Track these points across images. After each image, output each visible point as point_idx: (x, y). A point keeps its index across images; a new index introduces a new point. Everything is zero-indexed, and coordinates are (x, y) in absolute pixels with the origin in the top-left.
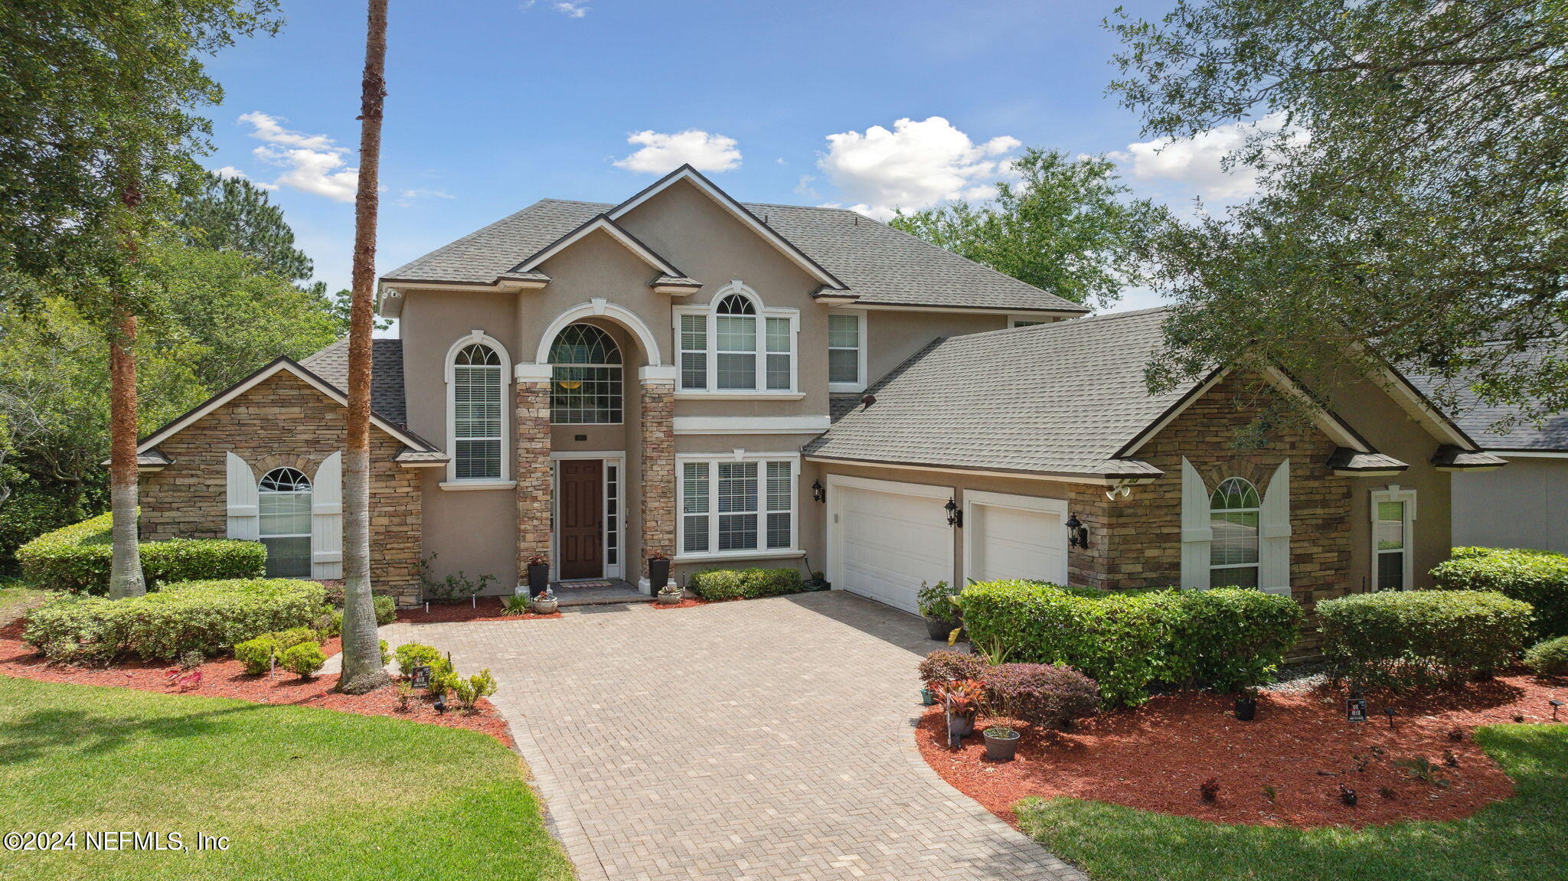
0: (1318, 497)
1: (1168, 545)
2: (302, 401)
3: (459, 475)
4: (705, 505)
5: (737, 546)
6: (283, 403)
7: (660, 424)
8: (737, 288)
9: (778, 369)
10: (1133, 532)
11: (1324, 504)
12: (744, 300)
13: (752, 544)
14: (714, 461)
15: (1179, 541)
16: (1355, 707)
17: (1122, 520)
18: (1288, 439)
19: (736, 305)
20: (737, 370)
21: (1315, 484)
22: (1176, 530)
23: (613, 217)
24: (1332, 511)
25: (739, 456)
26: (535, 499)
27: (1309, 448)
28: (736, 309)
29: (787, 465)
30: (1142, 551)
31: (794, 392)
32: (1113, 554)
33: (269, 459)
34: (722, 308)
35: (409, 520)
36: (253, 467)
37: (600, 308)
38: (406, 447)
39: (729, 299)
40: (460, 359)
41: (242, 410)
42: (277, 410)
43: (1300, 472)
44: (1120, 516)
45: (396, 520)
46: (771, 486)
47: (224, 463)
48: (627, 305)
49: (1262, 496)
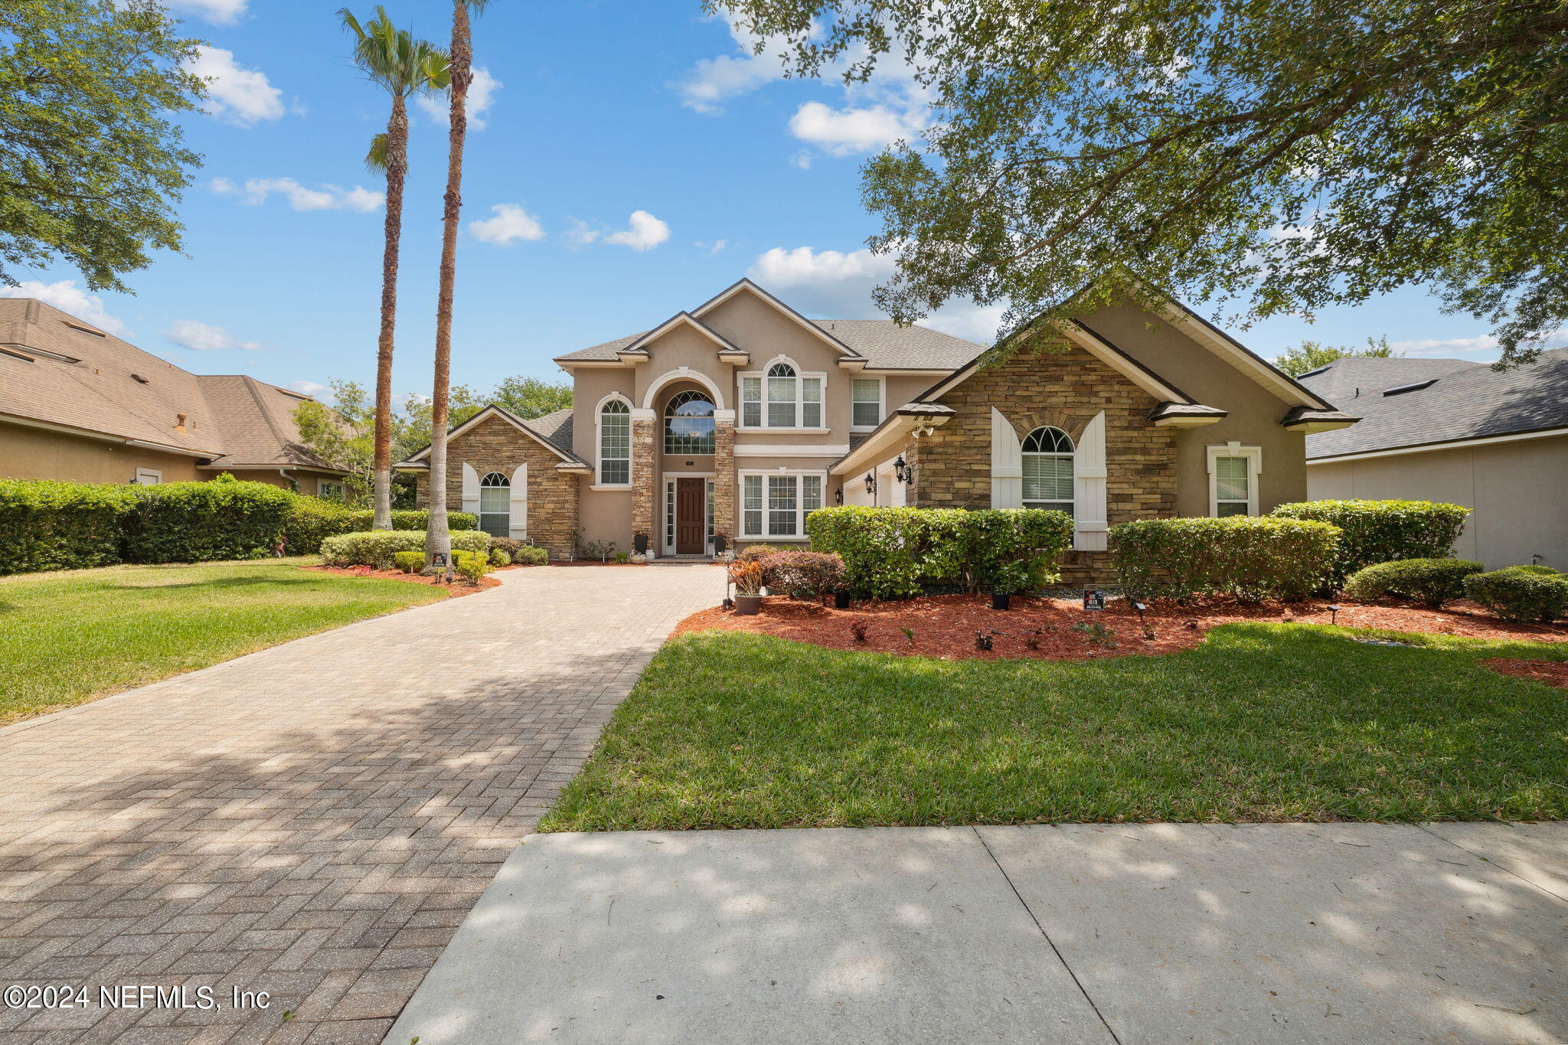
0: (1136, 445)
1: (979, 479)
2: (505, 433)
3: (603, 482)
4: (759, 503)
5: (782, 532)
6: (495, 434)
7: (724, 448)
8: (782, 359)
9: (812, 415)
10: (943, 466)
11: (1145, 451)
12: (788, 367)
13: (793, 531)
14: (766, 475)
15: (990, 476)
16: (1092, 596)
17: (931, 457)
18: (1102, 394)
19: (782, 371)
20: (783, 413)
21: (1135, 434)
22: (986, 468)
23: (695, 316)
24: (1153, 458)
25: (783, 472)
26: (641, 494)
27: (1126, 402)
28: (782, 373)
29: (819, 478)
30: (952, 483)
31: (823, 428)
32: (923, 484)
33: (487, 467)
34: (772, 373)
35: (567, 506)
36: (478, 471)
37: (684, 373)
38: (562, 460)
39: (776, 367)
40: (606, 410)
41: (472, 438)
42: (491, 438)
43: (1117, 423)
44: (930, 453)
45: (559, 506)
46: (806, 493)
47: (461, 469)
48: (702, 370)
49: (1077, 443)
